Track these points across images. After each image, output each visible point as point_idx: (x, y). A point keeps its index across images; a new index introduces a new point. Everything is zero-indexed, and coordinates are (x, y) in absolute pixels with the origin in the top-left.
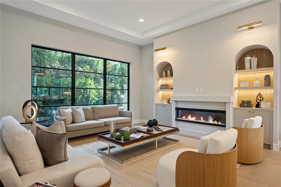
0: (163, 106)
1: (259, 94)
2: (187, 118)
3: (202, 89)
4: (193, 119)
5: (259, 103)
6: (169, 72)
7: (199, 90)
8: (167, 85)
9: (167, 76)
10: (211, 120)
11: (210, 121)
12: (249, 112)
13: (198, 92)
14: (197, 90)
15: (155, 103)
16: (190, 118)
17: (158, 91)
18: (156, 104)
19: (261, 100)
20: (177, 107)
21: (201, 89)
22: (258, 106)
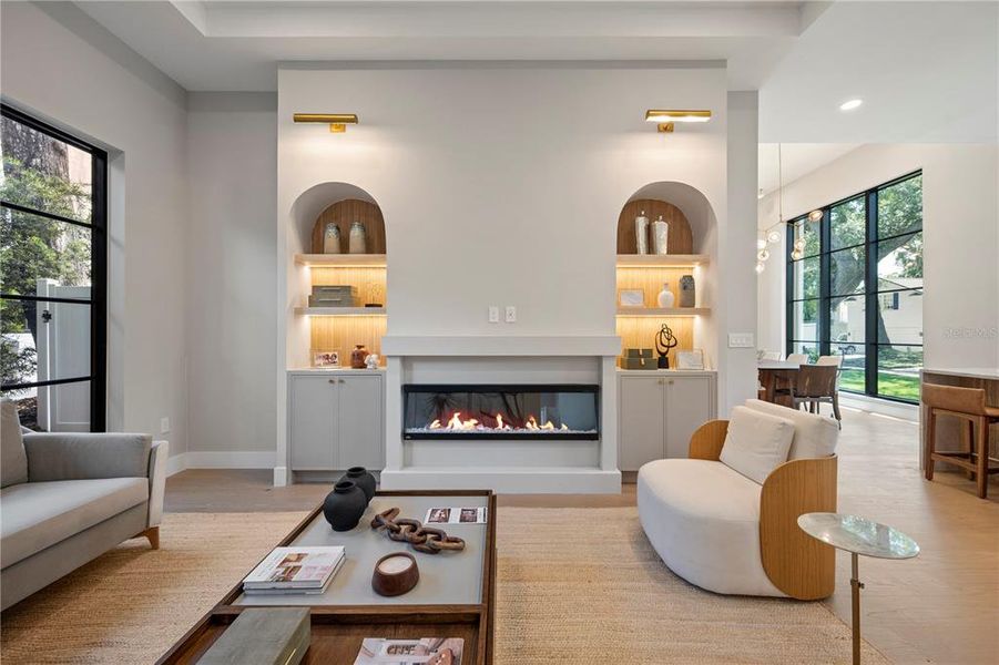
0: (331, 381)
1: (665, 331)
2: (447, 425)
3: (511, 309)
4: (470, 426)
5: (663, 355)
6: (356, 234)
7: (503, 314)
8: (347, 289)
9: (344, 248)
10: (532, 423)
11: (528, 425)
12: (660, 383)
13: (497, 320)
14: (495, 315)
15: (288, 369)
16: (456, 424)
17: (299, 312)
18: (294, 377)
19: (668, 347)
20: (408, 383)
21: (508, 308)
22: (663, 362)
